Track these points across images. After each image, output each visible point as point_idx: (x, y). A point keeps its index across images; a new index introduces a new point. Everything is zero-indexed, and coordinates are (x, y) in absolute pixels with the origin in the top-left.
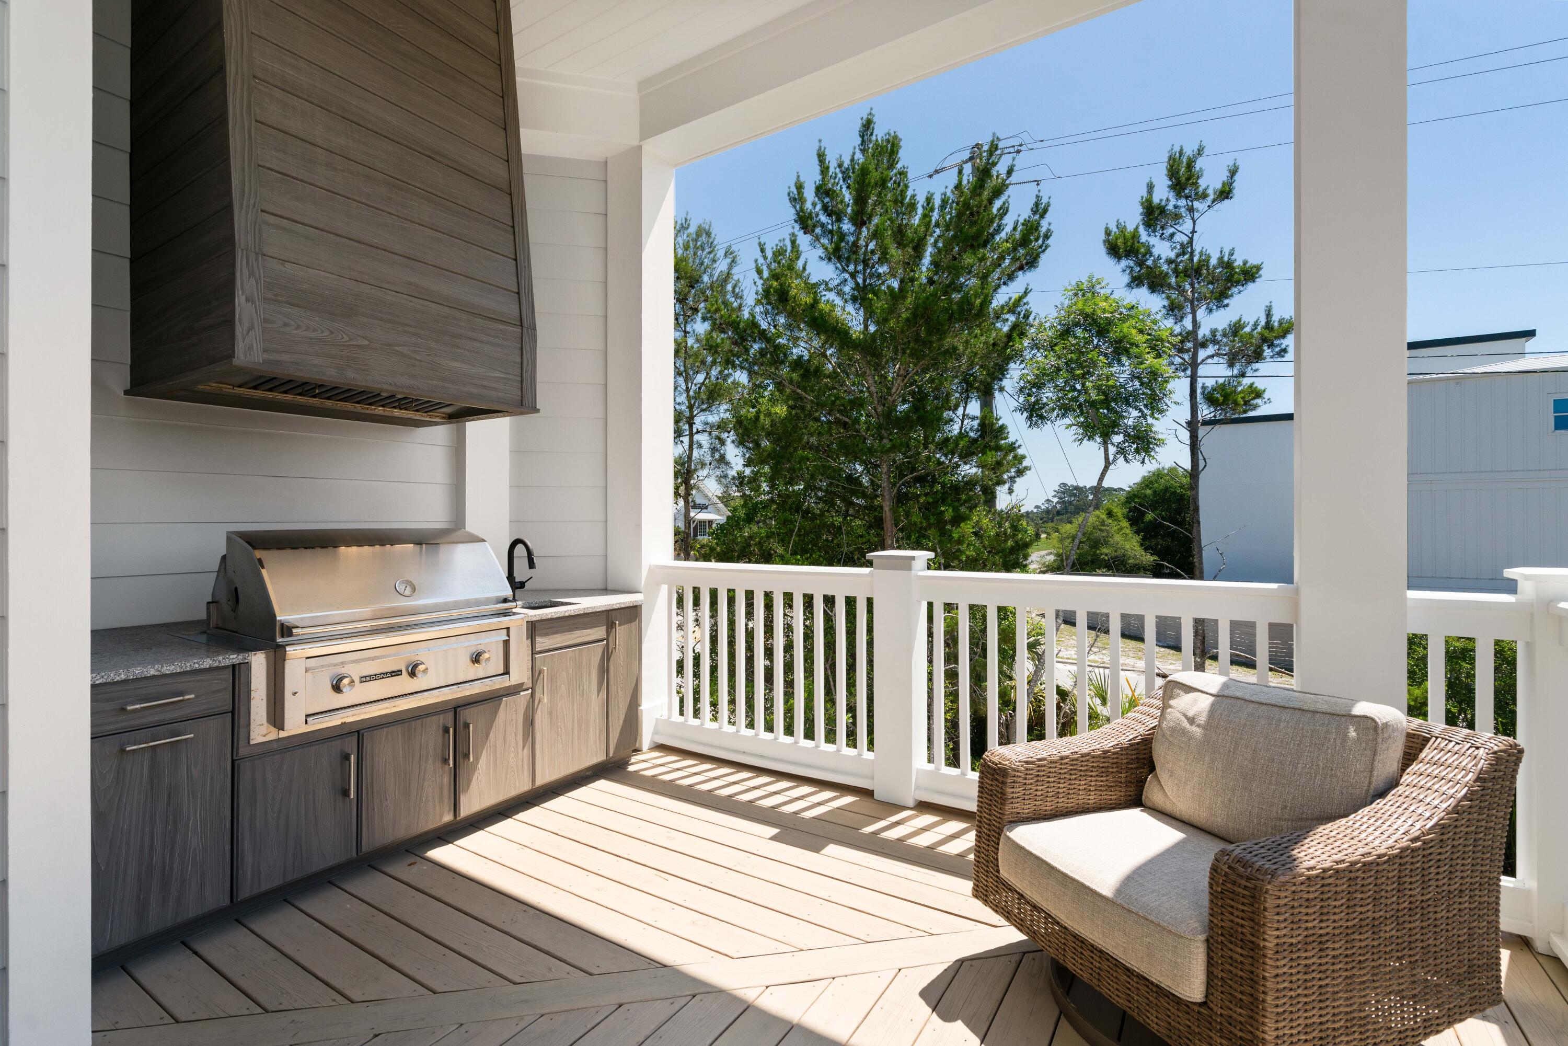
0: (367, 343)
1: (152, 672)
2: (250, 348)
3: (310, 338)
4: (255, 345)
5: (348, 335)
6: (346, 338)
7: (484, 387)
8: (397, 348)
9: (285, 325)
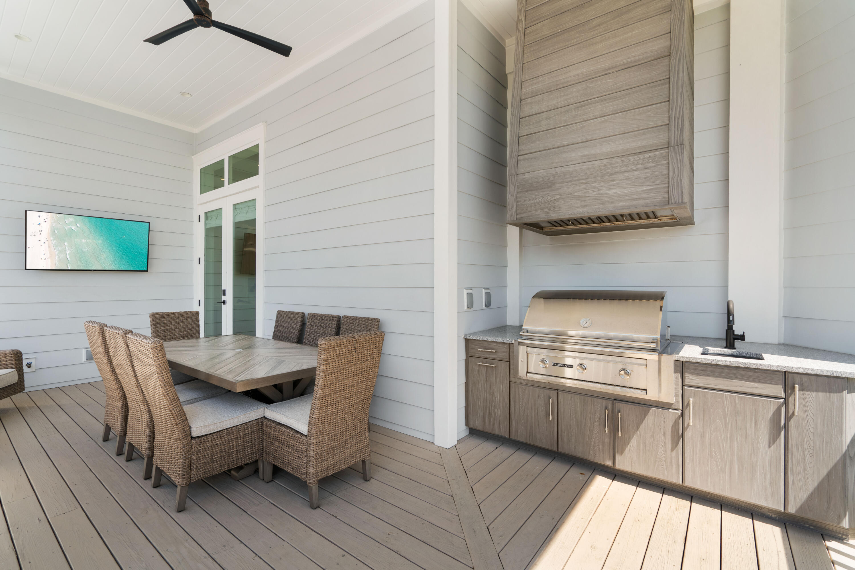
0: (559, 196)
1: (485, 339)
2: (512, 215)
3: (534, 203)
4: (514, 213)
5: (550, 196)
6: (549, 197)
7: (635, 199)
8: (575, 194)
9: (525, 201)
